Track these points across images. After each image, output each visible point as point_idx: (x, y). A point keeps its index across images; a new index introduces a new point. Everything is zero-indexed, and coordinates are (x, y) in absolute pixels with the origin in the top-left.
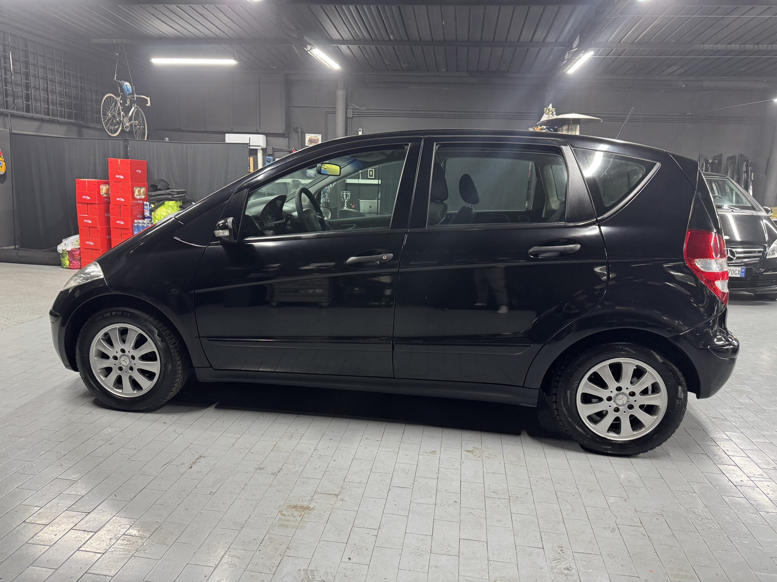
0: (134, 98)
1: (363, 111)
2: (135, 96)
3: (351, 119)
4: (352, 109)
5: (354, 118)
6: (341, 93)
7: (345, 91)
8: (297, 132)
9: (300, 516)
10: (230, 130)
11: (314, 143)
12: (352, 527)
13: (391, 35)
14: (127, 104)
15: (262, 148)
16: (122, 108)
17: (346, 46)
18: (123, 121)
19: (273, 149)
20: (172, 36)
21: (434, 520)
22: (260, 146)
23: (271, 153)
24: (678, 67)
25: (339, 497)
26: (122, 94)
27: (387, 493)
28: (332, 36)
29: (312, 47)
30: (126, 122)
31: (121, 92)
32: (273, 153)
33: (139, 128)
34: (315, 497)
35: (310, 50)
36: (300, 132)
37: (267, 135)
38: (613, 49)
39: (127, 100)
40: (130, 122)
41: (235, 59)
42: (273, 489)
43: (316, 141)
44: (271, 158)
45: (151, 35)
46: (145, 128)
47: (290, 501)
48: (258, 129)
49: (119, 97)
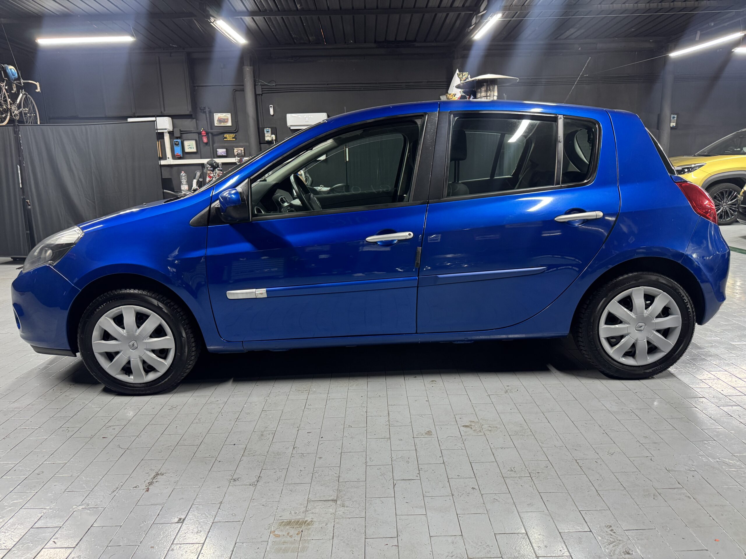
0: (20, 83)
1: (272, 87)
2: (22, 81)
3: (260, 95)
4: (260, 85)
5: (263, 94)
6: (248, 69)
7: (252, 67)
8: (205, 112)
9: (297, 534)
10: (130, 114)
11: (223, 122)
12: (365, 538)
13: (298, 4)
14: (13, 90)
15: (169, 131)
16: (8, 95)
17: (251, 17)
18: (11, 109)
19: (181, 131)
20: (58, 13)
21: (457, 514)
22: (166, 129)
23: (179, 135)
24: (576, 30)
25: (338, 502)
26: (6, 79)
27: (393, 490)
28: (236, 8)
29: (215, 19)
30: (14, 110)
31: (5, 77)
32: (181, 136)
33: (30, 117)
34: (309, 507)
35: (214, 22)
36: (207, 112)
37: (173, 117)
38: (517, 12)
39: (13, 87)
40: (19, 110)
41: (132, 35)
42: (256, 504)
43: (226, 120)
44: (179, 140)
45: (34, 12)
46: (36, 116)
47: (281, 517)
48: (163, 111)
49: (4, 82)
